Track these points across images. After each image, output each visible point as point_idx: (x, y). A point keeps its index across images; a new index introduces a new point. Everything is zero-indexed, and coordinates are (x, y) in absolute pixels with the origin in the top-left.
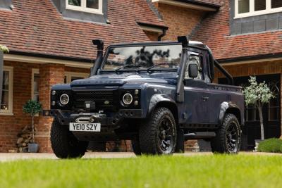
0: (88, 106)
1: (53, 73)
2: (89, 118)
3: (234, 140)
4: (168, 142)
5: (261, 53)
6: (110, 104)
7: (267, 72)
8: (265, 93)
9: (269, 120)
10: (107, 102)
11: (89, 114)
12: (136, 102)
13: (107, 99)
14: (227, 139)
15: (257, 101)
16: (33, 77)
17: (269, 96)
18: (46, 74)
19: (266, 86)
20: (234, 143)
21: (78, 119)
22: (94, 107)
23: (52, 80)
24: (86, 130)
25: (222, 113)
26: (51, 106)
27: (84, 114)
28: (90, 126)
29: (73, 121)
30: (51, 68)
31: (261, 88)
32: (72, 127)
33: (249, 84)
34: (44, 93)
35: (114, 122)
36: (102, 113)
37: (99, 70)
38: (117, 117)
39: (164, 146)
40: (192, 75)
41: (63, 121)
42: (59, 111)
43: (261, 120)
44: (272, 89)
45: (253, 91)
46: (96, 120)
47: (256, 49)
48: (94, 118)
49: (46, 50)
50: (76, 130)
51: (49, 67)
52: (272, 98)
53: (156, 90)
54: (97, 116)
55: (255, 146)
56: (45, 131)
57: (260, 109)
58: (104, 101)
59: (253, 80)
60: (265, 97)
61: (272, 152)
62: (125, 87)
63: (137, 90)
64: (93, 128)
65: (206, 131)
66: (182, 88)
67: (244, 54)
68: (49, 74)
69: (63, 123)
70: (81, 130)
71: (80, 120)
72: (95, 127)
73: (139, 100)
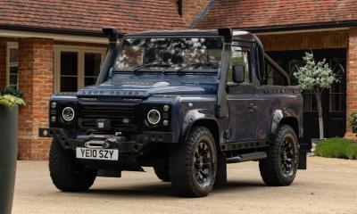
0: (101, 125)
1: (38, 51)
2: (103, 142)
3: (289, 160)
4: (206, 171)
5: (321, 19)
6: (130, 122)
7: (327, 45)
8: (325, 76)
9: (330, 111)
10: (126, 121)
11: (102, 136)
12: (166, 122)
13: (127, 116)
14: (280, 160)
15: (315, 86)
16: (8, 53)
17: (331, 79)
18: (28, 52)
19: (327, 66)
20: (289, 163)
21: (88, 143)
22: (109, 127)
23: (37, 60)
24: (98, 158)
25: (274, 125)
26: (51, 122)
27: (96, 136)
28: (104, 153)
29: (81, 145)
30: (34, 45)
31: (320, 69)
32: (79, 153)
33: (304, 64)
34: (26, 79)
35: (136, 147)
36: (119, 135)
37: (111, 69)
38: (141, 142)
39: (201, 177)
40: (238, 79)
41: (67, 144)
42: (61, 130)
43: (320, 114)
44: (335, 69)
45: (308, 72)
46: (113, 145)
47: (314, 14)
48: (109, 142)
49: (29, 19)
50: (85, 157)
51: (32, 43)
52: (334, 81)
53: (191, 105)
54: (113, 139)
55: (311, 147)
56: (27, 130)
57: (318, 98)
58: (122, 119)
59: (309, 57)
60: (325, 81)
61: (334, 157)
62: (151, 100)
63: (166, 107)
64: (109, 155)
65: (254, 152)
66: (223, 97)
67: (298, 21)
68: (32, 52)
69: (67, 147)
70: (92, 158)
71: (91, 145)
72: (111, 154)
73: (169, 119)
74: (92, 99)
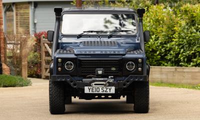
2: (104, 82)
6: (116, 70)
11: (102, 79)
12: (140, 69)
24: (100, 92)
27: (97, 79)
28: (105, 89)
29: (89, 85)
32: (87, 90)
35: (124, 85)
36: (112, 78)
41: (75, 84)
42: (70, 76)
46: (110, 84)
48: (109, 83)
50: (91, 92)
64: (108, 90)
69: (75, 87)
70: (97, 92)
71: (95, 85)
72: (110, 90)
73: (142, 68)
74: (88, 56)
